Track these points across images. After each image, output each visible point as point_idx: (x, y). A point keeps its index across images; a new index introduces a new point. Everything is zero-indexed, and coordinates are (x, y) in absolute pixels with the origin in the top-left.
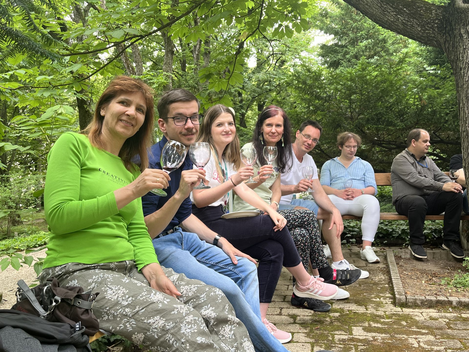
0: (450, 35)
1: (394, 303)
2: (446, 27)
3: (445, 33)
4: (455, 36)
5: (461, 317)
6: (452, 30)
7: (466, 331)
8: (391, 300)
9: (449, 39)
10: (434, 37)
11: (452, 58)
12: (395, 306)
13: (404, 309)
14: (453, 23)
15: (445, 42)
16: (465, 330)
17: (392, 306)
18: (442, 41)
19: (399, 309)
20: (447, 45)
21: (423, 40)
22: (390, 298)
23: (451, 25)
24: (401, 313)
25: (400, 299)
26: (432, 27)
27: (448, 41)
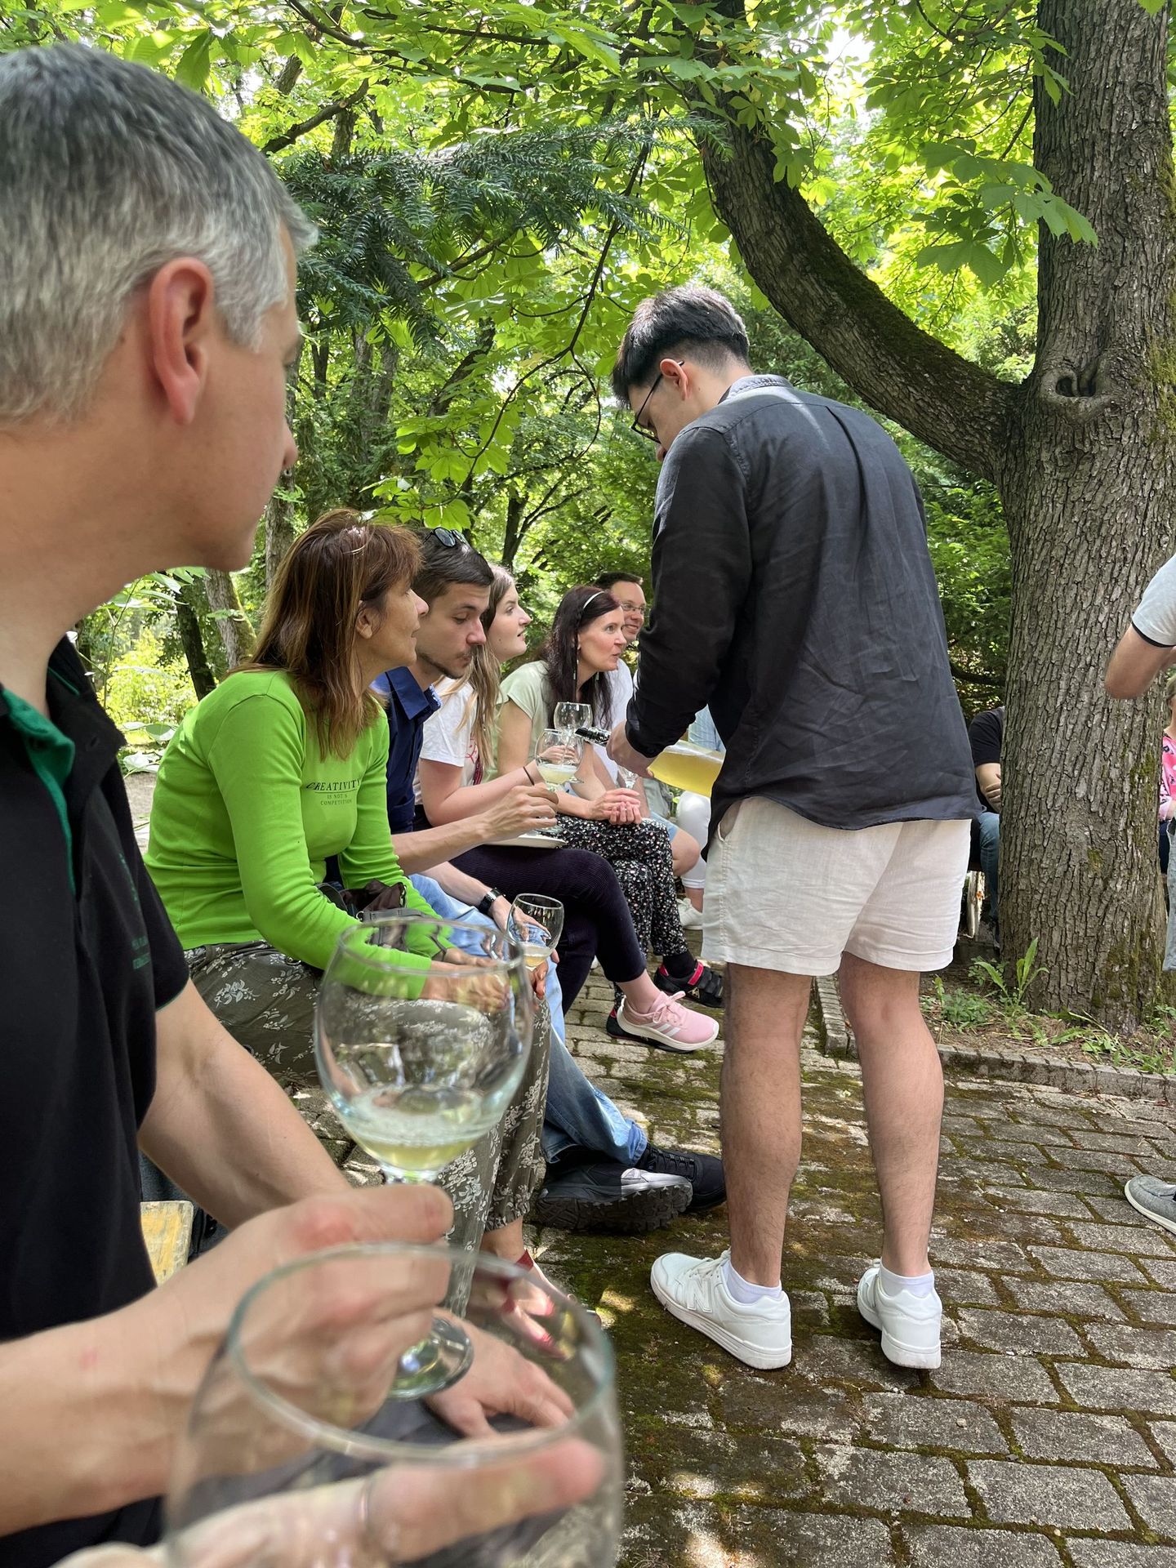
0: (1016, 458)
1: (822, 1049)
2: (1010, 437)
3: (1006, 451)
4: (1026, 463)
5: (957, 1089)
6: (1023, 446)
7: (964, 1119)
8: (814, 1041)
9: (1013, 466)
10: (981, 454)
11: (1014, 510)
12: (823, 1054)
13: (841, 1063)
14: (1027, 434)
15: (1004, 471)
16: (963, 1116)
17: (816, 1055)
18: (997, 466)
19: (831, 1062)
20: (1006, 480)
21: (956, 455)
22: (812, 1035)
23: (1022, 436)
24: (834, 1071)
25: (836, 1041)
26: (981, 431)
27: (1009, 470)
